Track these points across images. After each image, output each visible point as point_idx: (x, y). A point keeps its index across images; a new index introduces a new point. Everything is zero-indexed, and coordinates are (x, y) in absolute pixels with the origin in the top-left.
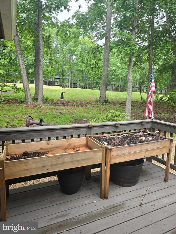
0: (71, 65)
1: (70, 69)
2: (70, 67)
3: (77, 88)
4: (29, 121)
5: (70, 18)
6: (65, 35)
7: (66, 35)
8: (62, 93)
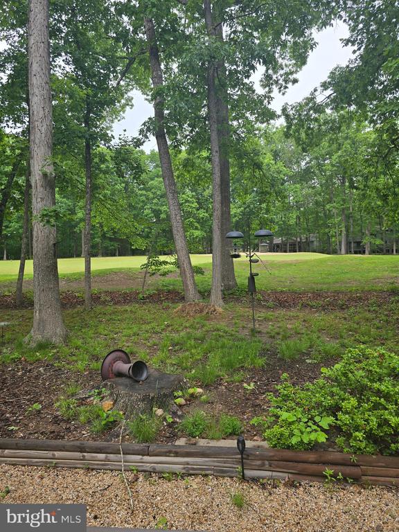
0: (344, 200)
1: (343, 209)
2: (342, 205)
3: (364, 253)
4: (111, 364)
5: (315, 90)
6: (306, 132)
7: (310, 132)
8: (251, 274)
